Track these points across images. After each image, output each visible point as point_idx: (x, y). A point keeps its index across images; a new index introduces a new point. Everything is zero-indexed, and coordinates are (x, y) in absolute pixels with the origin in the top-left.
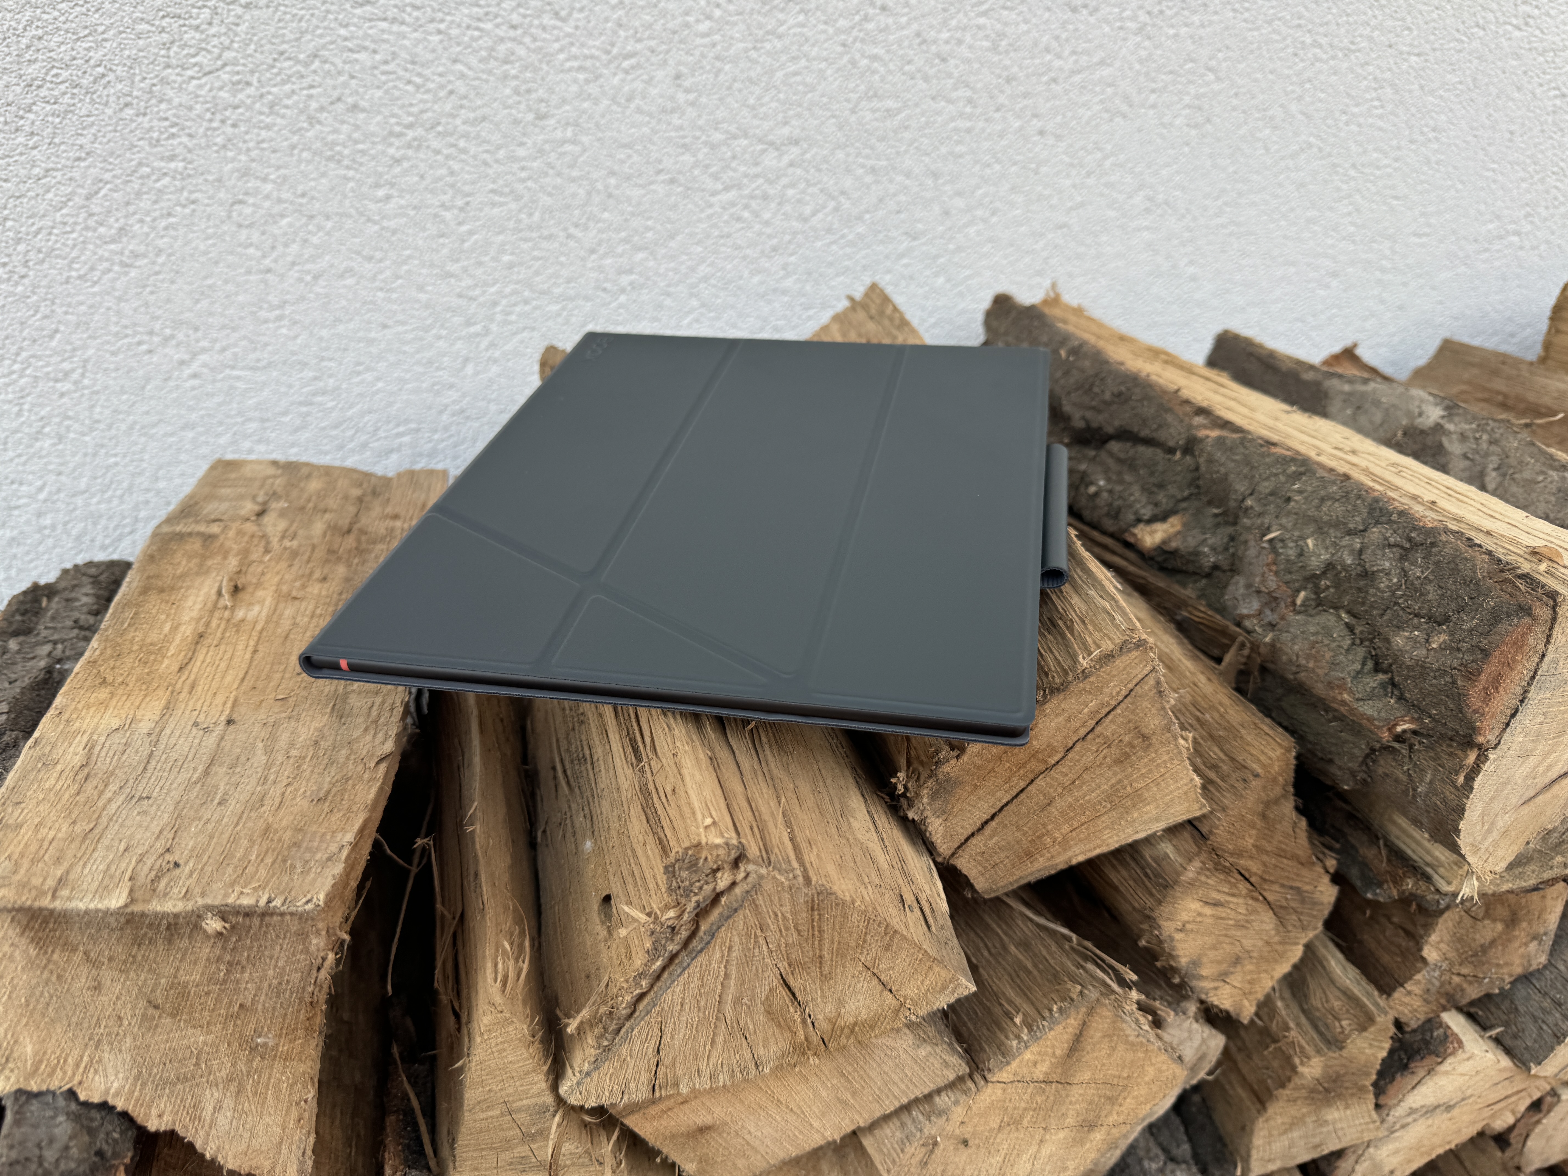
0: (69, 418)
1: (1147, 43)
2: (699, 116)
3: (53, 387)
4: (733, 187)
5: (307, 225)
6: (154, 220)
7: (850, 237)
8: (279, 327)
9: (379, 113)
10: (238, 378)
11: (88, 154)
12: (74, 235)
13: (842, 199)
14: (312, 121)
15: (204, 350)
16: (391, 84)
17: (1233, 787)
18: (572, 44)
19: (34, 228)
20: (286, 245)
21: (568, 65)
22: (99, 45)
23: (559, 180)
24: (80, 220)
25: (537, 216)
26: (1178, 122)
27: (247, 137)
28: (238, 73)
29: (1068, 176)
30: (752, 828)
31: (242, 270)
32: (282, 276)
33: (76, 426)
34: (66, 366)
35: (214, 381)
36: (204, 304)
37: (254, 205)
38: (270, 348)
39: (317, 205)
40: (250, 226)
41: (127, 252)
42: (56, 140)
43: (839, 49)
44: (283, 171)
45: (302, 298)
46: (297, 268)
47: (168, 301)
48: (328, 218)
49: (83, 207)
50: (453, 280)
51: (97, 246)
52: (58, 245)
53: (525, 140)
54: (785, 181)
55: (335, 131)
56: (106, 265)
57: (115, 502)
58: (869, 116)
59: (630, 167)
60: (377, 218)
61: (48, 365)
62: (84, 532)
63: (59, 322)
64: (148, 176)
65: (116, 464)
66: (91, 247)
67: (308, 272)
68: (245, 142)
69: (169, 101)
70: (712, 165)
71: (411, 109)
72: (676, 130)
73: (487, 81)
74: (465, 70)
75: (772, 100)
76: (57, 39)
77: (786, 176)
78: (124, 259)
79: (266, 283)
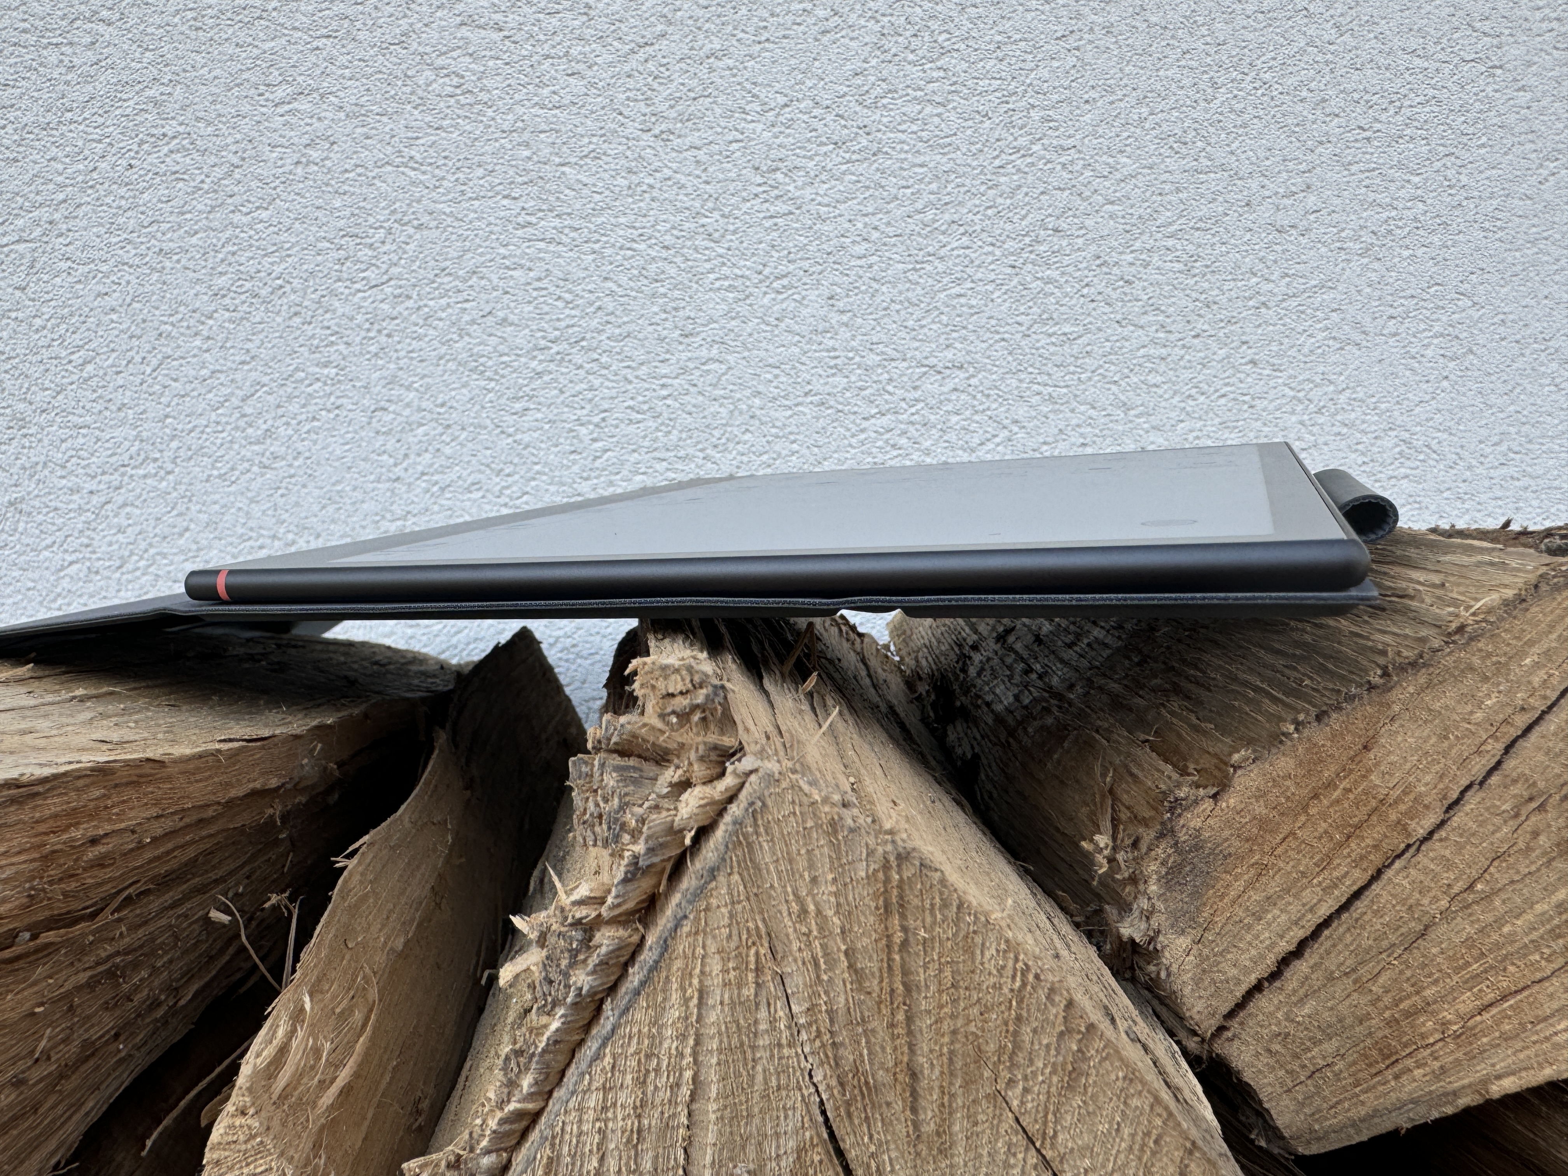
1: (1376, 265)
5: (441, 435)
6: (299, 423)
9: (528, 326)
11: (253, 358)
12: (224, 435)
13: (1015, 429)
18: (724, 264)
19: (190, 426)
21: (717, 284)
22: (282, 260)
23: (701, 398)
24: (232, 420)
26: (1429, 353)
27: (399, 347)
29: (1293, 412)
32: (410, 484)
37: (394, 412)
41: (268, 454)
42: (228, 345)
43: (1009, 270)
44: (427, 380)
46: (425, 478)
48: (463, 429)
53: (668, 356)
56: (246, 465)
61: (172, 563)
64: (302, 381)
67: (436, 483)
70: (866, 388)
71: (558, 324)
72: (828, 351)
73: (635, 298)
74: (615, 288)
75: (933, 322)
76: (248, 254)
77: (949, 400)
78: (264, 460)
79: (393, 491)
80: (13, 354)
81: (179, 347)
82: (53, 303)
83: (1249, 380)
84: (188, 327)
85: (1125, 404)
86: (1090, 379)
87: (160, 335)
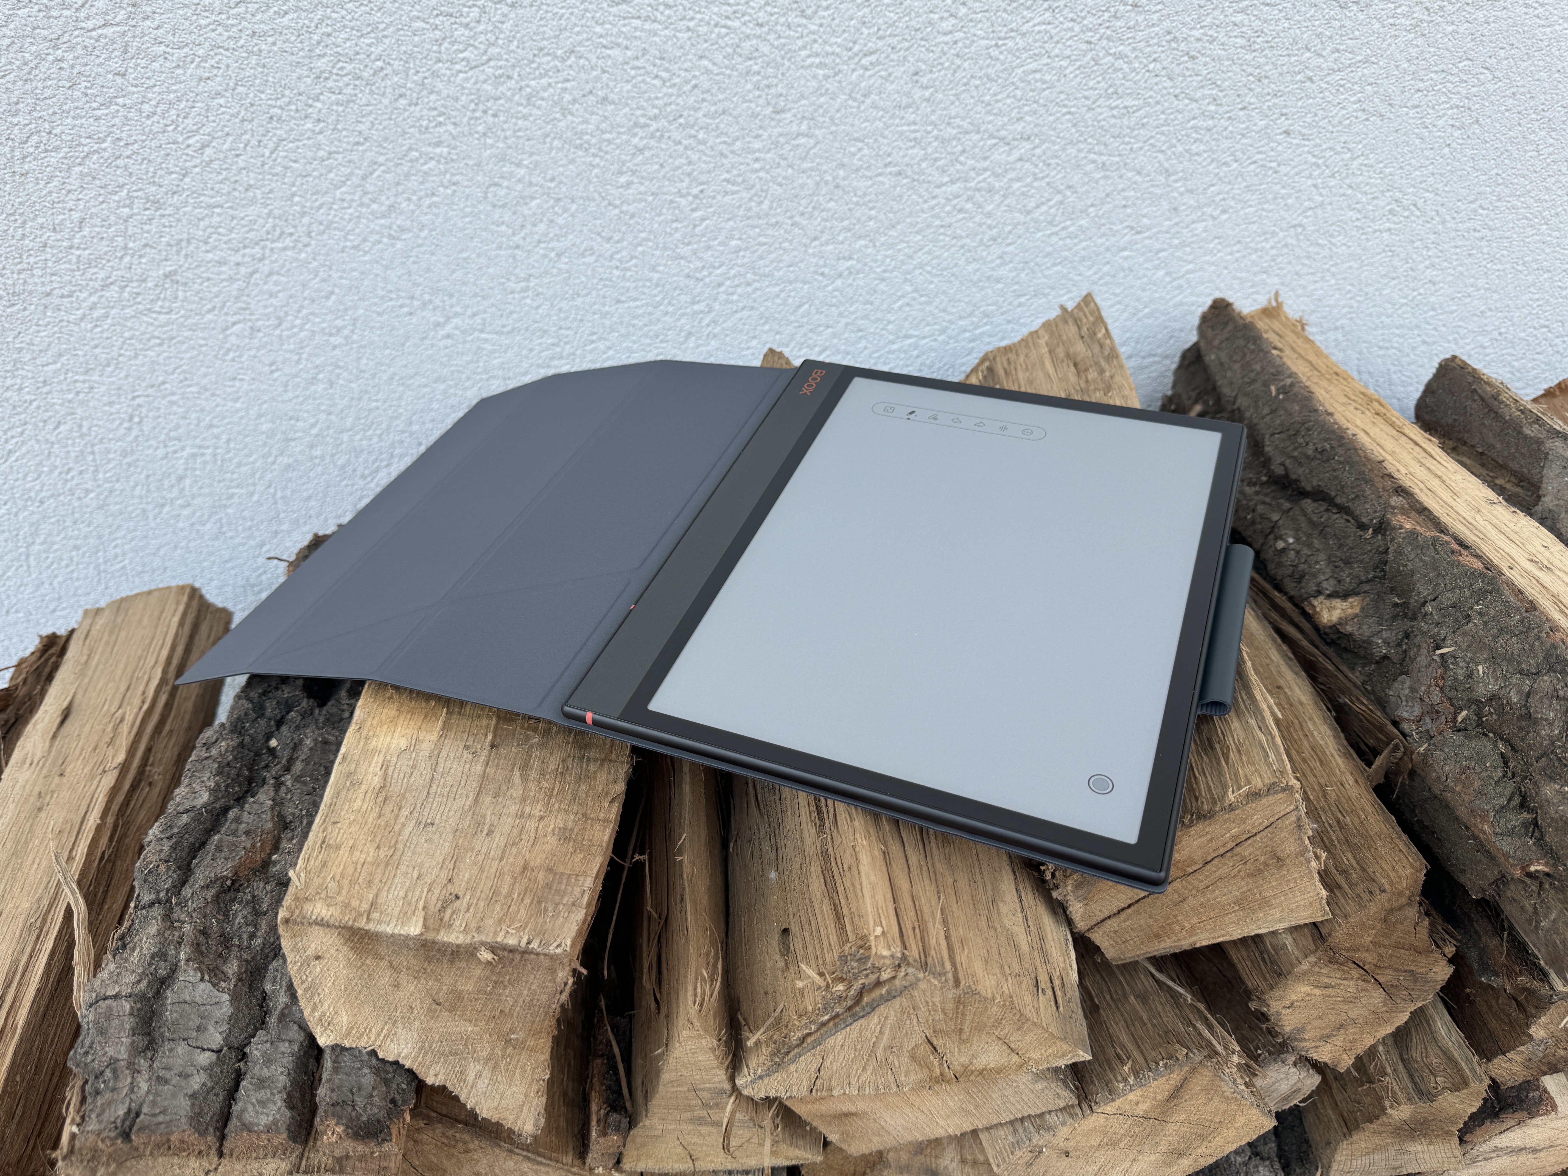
0: (339, 367)
2: (933, 111)
3: (327, 341)
4: (959, 179)
5: (553, 207)
6: (420, 199)
7: (1072, 229)
8: (524, 298)
9: (627, 104)
10: (486, 340)
11: (365, 139)
12: (351, 211)
13: (1068, 193)
14: (565, 112)
15: (457, 315)
16: (640, 78)
17: (1358, 895)
18: (815, 41)
19: (317, 204)
20: (534, 225)
21: (809, 61)
22: (379, 41)
23: (790, 171)
24: (356, 198)
25: (765, 205)
26: (1441, 123)
27: (505, 126)
28: (501, 67)
29: (1310, 176)
30: (914, 929)
31: (494, 246)
32: (529, 251)
33: (345, 374)
34: (339, 323)
35: (465, 342)
36: (459, 274)
37: (507, 188)
38: (515, 316)
39: (564, 189)
40: (503, 206)
41: (395, 227)
42: (339, 127)
43: (1084, 46)
44: (536, 158)
45: (546, 272)
46: (542, 245)
47: (428, 270)
48: (573, 201)
49: (360, 186)
50: (682, 262)
51: (369, 220)
52: (337, 219)
53: (760, 132)
54: (1012, 175)
55: (586, 122)
56: (376, 237)
57: (375, 440)
58: (1107, 113)
59: (860, 160)
60: (618, 202)
61: (324, 321)
62: (348, 462)
63: (335, 286)
64: (417, 160)
65: (377, 408)
66: (364, 221)
67: (553, 249)
68: (503, 130)
69: (439, 93)
70: (941, 159)
71: (656, 102)
72: (909, 125)
73: (730, 76)
74: (710, 66)
75: (1008, 96)
76: (343, 35)
77: (1014, 169)
78: (392, 232)
79: (514, 258)
80: (131, 140)
81: (292, 130)
82: (156, 89)
83: (1280, 148)
84: (297, 111)
85: (1167, 171)
86: (1141, 148)
87: (271, 118)
